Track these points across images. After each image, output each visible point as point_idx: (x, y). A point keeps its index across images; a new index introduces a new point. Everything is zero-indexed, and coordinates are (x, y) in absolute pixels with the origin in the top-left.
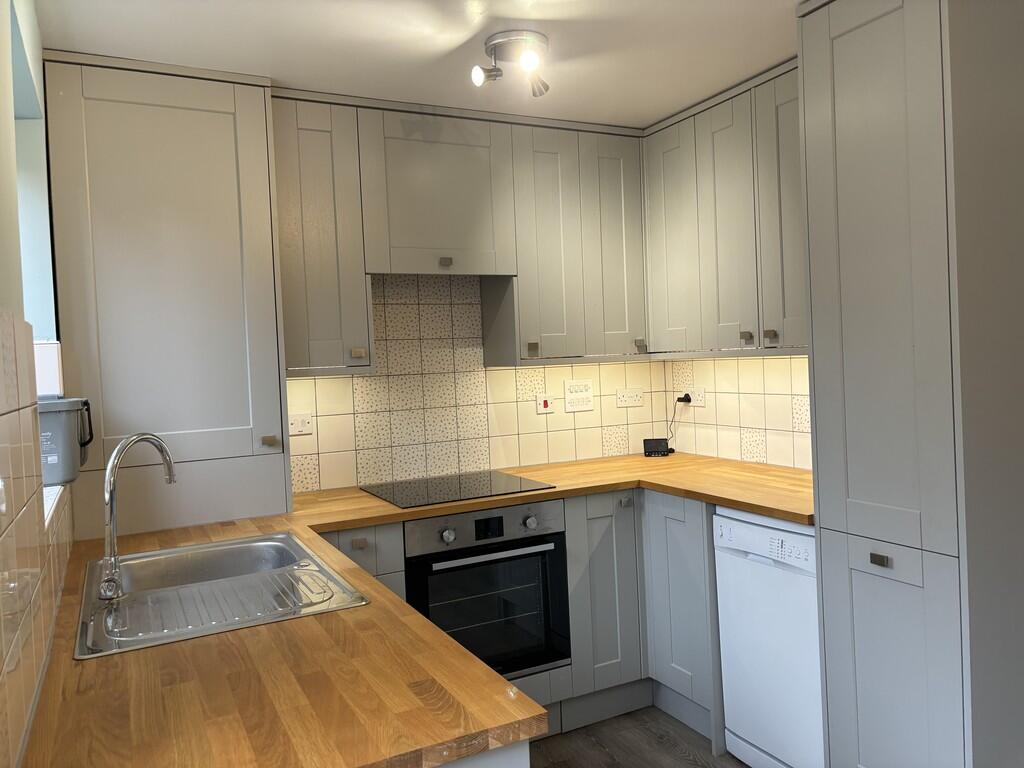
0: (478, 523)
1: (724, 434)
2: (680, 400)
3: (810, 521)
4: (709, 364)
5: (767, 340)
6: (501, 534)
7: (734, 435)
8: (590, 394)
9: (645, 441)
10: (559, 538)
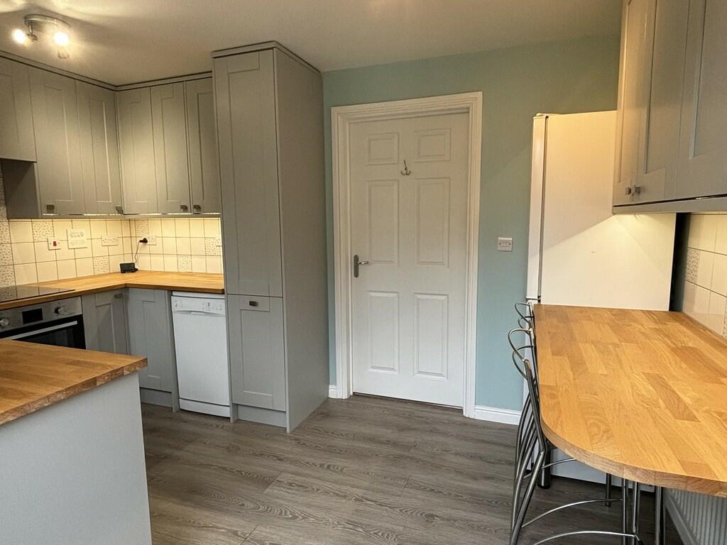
0: (24, 313)
1: (168, 259)
2: (141, 241)
3: (222, 292)
4: (158, 222)
5: (195, 210)
6: (42, 319)
7: (174, 259)
8: (84, 238)
9: (121, 265)
10: (79, 318)
